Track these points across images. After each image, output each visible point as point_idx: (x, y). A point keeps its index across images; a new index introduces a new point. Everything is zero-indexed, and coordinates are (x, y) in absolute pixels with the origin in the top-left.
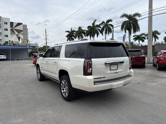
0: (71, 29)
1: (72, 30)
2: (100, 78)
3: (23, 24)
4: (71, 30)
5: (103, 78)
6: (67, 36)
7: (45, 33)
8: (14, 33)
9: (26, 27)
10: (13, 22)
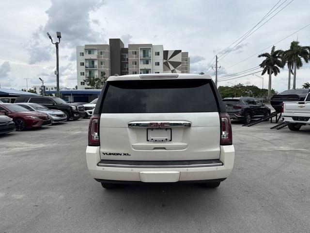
0: (274, 48)
1: (276, 50)
2: (118, 154)
3: (182, 51)
4: (273, 51)
5: (125, 154)
6: (262, 65)
7: (215, 63)
8: (168, 69)
9: (187, 56)
10: (168, 51)
